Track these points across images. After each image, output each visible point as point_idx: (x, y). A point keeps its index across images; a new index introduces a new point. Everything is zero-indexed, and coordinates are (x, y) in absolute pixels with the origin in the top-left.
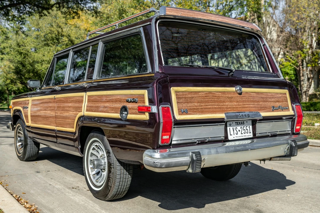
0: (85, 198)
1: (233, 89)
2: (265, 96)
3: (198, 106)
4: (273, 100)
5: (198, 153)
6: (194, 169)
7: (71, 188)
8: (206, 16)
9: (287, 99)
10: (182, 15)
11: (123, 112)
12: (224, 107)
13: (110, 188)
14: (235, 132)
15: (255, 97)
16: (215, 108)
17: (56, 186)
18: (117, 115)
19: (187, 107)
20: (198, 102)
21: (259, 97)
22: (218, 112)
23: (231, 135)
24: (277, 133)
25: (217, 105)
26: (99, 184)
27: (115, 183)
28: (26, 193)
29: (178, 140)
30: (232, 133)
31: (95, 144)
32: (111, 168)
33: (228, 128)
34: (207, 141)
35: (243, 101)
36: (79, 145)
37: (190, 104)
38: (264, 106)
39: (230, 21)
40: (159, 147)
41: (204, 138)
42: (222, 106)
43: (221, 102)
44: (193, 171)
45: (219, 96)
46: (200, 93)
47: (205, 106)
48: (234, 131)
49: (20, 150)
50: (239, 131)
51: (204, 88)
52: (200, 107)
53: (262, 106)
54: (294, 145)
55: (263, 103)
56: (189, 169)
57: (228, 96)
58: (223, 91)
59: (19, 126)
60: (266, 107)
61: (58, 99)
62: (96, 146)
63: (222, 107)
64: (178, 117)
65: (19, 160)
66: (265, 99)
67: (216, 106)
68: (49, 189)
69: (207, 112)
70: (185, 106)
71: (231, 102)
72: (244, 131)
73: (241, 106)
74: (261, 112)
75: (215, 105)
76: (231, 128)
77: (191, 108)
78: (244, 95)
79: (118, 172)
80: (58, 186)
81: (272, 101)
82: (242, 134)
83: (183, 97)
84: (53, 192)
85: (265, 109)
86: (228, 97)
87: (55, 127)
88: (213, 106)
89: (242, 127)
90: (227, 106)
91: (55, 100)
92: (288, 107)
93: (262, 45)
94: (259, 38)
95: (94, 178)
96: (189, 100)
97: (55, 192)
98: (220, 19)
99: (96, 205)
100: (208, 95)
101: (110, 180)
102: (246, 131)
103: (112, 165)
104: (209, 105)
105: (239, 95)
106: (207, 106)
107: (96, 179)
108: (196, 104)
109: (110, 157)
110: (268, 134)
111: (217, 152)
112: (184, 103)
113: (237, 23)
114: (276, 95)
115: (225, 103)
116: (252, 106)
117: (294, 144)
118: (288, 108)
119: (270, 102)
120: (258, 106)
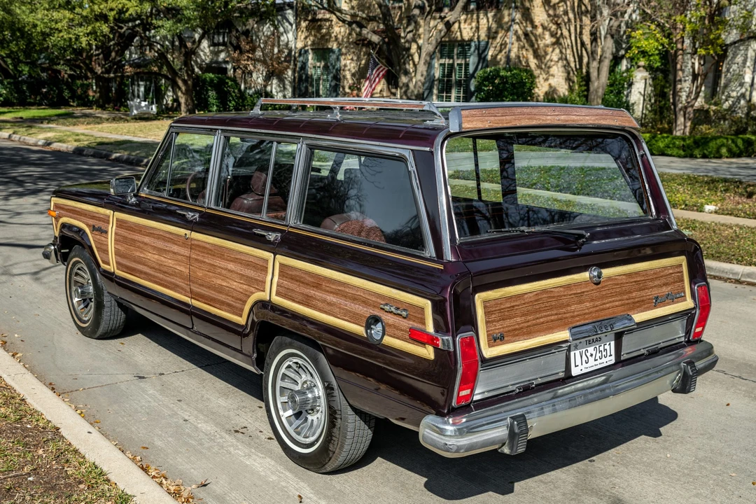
0: (273, 463)
1: (586, 275)
2: (643, 278)
3: (522, 323)
4: (657, 283)
5: (522, 418)
6: (515, 449)
7: (232, 430)
8: (537, 117)
9: (682, 276)
10: (491, 124)
11: (372, 326)
12: (568, 315)
13: (331, 455)
14: (584, 358)
15: (624, 284)
16: (552, 321)
17: (200, 425)
18: (359, 329)
19: (503, 328)
20: (523, 315)
21: (631, 283)
22: (557, 327)
23: (576, 366)
24: (660, 346)
25: (556, 314)
26: (304, 439)
27: (342, 447)
28: (147, 446)
29: (483, 393)
30: (578, 362)
31: (295, 361)
32: (336, 419)
33: (572, 353)
34: (534, 386)
35: (603, 297)
36: (253, 353)
37: (508, 322)
38: (639, 299)
39: (581, 118)
40: (454, 412)
41: (529, 381)
42: (565, 313)
43: (563, 306)
44: (511, 452)
45: (559, 294)
46: (526, 296)
47: (534, 320)
48: (581, 357)
49: (82, 313)
50: (592, 355)
51: (535, 283)
52: (526, 325)
53: (636, 300)
54: (691, 373)
55: (639, 293)
56: (503, 447)
57: (575, 292)
58: (568, 283)
59: (77, 262)
60: (643, 301)
61: (196, 242)
62: (297, 363)
63: (565, 316)
64: (488, 352)
65: (79, 333)
66: (642, 285)
67: (553, 318)
68: (189, 436)
69: (538, 331)
70: (498, 327)
71: (581, 302)
72: (600, 355)
73: (598, 308)
74: (634, 314)
75: (552, 315)
76: (577, 352)
77: (510, 328)
78: (604, 285)
79: (350, 427)
80: (204, 425)
81: (655, 286)
82: (595, 360)
83: (495, 310)
84: (201, 444)
85: (641, 305)
86: (575, 294)
87: (189, 299)
88: (549, 318)
89: (597, 347)
90: (574, 312)
91: (186, 242)
92: (685, 293)
93: (638, 155)
94: (633, 141)
95: (291, 424)
96: (506, 313)
97: (206, 445)
98: (562, 117)
99: (302, 484)
100: (540, 297)
101: (332, 441)
102: (604, 353)
103: (338, 412)
104: (542, 317)
105: (595, 287)
106: (538, 320)
107: (294, 426)
108: (519, 319)
109: (333, 396)
110: (643, 351)
111: (555, 411)
112: (498, 321)
113: (594, 120)
114: (663, 272)
115: (569, 308)
116: (617, 303)
117: (690, 370)
118: (683, 294)
119: (652, 288)
120: (629, 301)
